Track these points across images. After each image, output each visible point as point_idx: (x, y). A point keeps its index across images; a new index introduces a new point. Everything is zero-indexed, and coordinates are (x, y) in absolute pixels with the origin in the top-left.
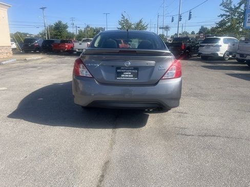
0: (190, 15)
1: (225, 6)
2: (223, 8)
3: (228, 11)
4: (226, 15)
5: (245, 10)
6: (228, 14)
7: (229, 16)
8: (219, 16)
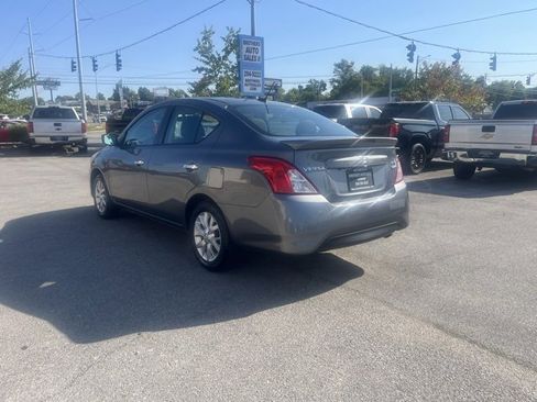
0: (118, 61)
1: (202, 53)
2: (199, 56)
3: (208, 63)
4: (206, 70)
5: (239, 62)
6: (209, 67)
7: (211, 71)
8: (194, 71)
